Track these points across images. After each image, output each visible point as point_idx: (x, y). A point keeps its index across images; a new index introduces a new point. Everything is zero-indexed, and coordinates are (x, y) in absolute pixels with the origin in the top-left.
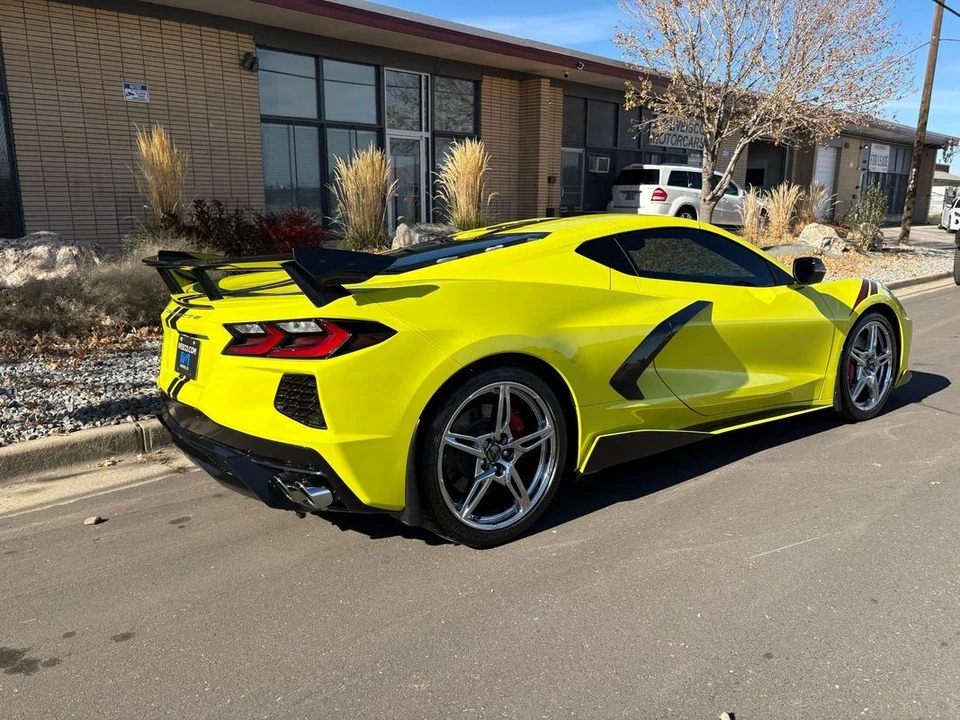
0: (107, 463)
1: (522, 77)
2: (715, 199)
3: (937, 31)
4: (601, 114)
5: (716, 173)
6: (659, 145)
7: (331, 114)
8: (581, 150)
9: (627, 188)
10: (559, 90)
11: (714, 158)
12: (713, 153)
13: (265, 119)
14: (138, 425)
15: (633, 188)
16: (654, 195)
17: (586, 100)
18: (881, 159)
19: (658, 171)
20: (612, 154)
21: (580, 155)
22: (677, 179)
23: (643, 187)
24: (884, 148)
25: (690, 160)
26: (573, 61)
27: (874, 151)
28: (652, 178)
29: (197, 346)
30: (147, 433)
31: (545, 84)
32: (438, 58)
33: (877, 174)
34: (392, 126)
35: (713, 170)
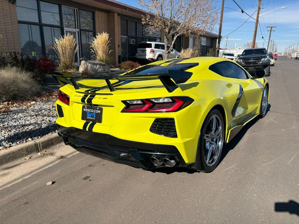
0: (27, 158)
1: (108, 12)
2: (169, 53)
3: (223, 5)
4: (132, 25)
5: (169, 45)
6: (148, 35)
7: (44, 22)
8: (126, 37)
9: (142, 49)
10: (119, 17)
11: (168, 40)
12: (168, 38)
13: (20, 22)
14: (35, 142)
15: (144, 49)
16: (151, 51)
17: (127, 21)
18: (204, 41)
19: (151, 44)
20: (136, 38)
21: (127, 38)
22: (157, 46)
23: (147, 49)
24: (204, 38)
25: (157, 41)
26: (125, 8)
27: (202, 39)
28: (150, 46)
29: (101, 110)
30: (39, 144)
31: (116, 15)
32: (80, 3)
33: (203, 46)
34: (66, 27)
35: (168, 44)
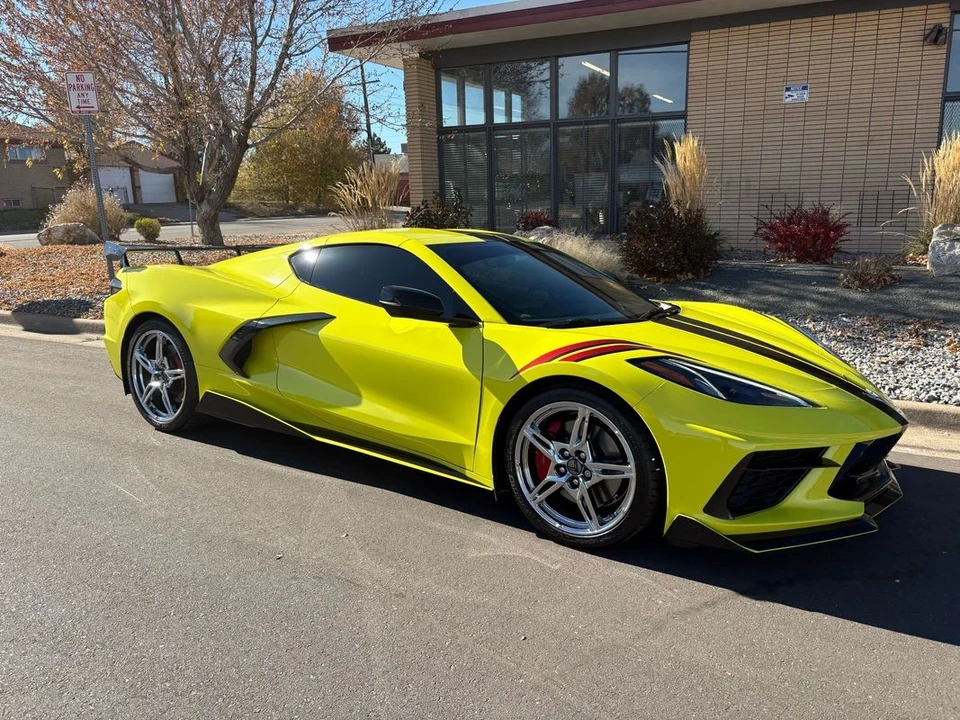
13: (952, 97)
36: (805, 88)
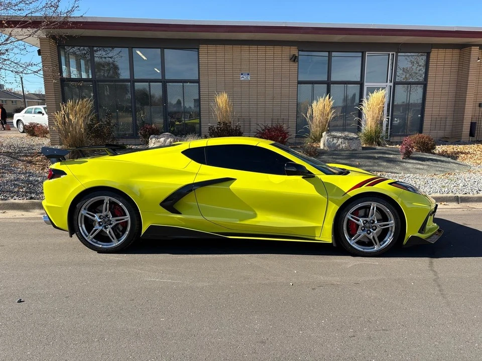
13: (300, 83)
31: (475, 50)
32: (400, 43)
34: (369, 81)
36: (248, 74)
